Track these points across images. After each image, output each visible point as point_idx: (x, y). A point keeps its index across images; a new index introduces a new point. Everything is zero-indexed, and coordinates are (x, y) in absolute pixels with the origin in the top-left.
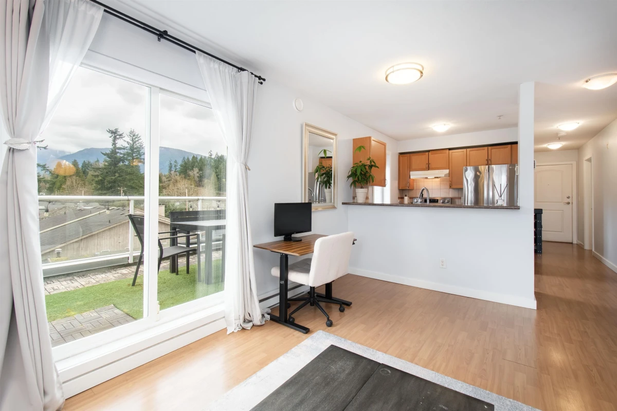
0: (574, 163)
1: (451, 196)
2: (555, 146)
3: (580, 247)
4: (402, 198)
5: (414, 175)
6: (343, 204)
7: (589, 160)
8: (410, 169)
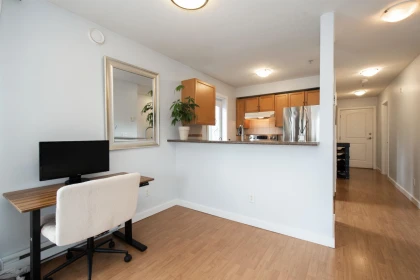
0: (374, 107)
1: (277, 133)
2: (360, 93)
3: (378, 172)
4: (239, 135)
5: (248, 116)
6: (169, 141)
7: (386, 104)
8: (245, 111)
